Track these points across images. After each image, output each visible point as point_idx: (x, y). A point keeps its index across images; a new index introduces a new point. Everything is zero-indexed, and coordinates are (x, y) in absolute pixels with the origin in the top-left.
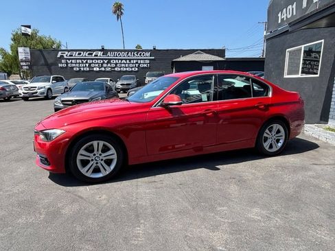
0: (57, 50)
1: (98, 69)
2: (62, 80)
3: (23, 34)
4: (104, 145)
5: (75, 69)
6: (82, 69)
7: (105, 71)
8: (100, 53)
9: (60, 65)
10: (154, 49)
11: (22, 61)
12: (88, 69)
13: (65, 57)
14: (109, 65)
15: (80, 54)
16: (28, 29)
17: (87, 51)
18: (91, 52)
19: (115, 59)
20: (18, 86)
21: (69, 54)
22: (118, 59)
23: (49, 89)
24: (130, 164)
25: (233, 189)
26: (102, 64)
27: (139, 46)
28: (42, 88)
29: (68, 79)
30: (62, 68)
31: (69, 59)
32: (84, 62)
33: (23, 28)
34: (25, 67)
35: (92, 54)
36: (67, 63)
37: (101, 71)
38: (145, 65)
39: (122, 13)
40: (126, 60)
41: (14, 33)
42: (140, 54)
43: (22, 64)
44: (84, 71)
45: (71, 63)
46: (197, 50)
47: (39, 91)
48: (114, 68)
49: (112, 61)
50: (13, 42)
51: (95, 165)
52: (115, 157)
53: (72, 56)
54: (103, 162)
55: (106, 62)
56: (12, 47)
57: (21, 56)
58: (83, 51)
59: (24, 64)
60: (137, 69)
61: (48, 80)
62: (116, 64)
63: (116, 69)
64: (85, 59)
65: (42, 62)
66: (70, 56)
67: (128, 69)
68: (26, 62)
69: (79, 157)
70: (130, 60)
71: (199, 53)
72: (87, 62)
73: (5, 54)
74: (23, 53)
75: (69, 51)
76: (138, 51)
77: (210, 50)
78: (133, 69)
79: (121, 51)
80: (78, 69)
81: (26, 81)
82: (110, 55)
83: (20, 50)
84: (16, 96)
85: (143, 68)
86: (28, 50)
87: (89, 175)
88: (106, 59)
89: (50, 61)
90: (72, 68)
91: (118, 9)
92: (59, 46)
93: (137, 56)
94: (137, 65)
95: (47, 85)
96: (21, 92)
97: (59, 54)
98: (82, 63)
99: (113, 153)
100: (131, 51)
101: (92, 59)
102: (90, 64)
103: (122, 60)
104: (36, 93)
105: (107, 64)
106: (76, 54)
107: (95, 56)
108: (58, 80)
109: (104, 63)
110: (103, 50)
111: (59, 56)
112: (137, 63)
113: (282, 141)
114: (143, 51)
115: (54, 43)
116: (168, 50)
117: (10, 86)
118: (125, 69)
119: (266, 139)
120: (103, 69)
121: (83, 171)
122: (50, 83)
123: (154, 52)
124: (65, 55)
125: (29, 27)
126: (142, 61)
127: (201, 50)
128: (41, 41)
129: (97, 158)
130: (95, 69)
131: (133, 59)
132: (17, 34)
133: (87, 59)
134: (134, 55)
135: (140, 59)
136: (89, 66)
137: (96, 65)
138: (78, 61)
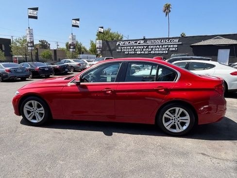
0: (118, 40)
1: (140, 52)
3: (100, 32)
5: (126, 53)
6: (130, 52)
7: (144, 54)
8: (142, 42)
9: (117, 50)
10: (183, 36)
11: (98, 48)
12: (133, 53)
13: (121, 45)
15: (129, 43)
19: (152, 45)
22: (154, 45)
26: (143, 49)
30: (118, 52)
31: (123, 46)
32: (132, 48)
33: (100, 29)
35: (137, 42)
36: (121, 49)
37: (142, 54)
38: (174, 49)
40: (159, 45)
42: (171, 41)
43: (97, 50)
44: (131, 54)
45: (124, 49)
48: (150, 51)
49: (149, 47)
53: (124, 44)
55: (145, 47)
57: (97, 46)
59: (99, 50)
60: (167, 52)
62: (152, 49)
63: (152, 52)
64: (132, 46)
65: (108, 49)
67: (160, 52)
70: (162, 45)
71: (218, 38)
72: (133, 48)
74: (99, 44)
76: (169, 39)
78: (164, 52)
82: (149, 43)
85: (172, 51)
86: (101, 41)
87: (30, 120)
88: (145, 46)
89: (112, 48)
90: (124, 52)
91: (167, 8)
92: (122, 38)
93: (168, 42)
94: (167, 49)
97: (118, 43)
98: (130, 48)
99: (42, 109)
101: (137, 46)
102: (135, 49)
103: (156, 45)
105: (146, 49)
106: (127, 43)
107: (139, 43)
109: (144, 48)
110: (145, 40)
111: (117, 45)
112: (167, 47)
114: (173, 38)
115: (119, 36)
116: (193, 37)
118: (158, 52)
120: (143, 52)
124: (121, 44)
126: (171, 46)
128: (111, 36)
130: (138, 52)
131: (165, 45)
133: (134, 46)
134: (166, 41)
135: (170, 45)
136: (134, 51)
137: (139, 50)
138: (128, 47)
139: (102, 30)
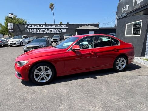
0: (25, 24)
1: (43, 33)
2: (27, 37)
3: (10, 17)
4: (46, 68)
5: (33, 33)
6: (36, 33)
7: (46, 34)
8: (44, 26)
9: (26, 31)
10: (68, 24)
11: (10, 29)
12: (39, 33)
13: (29, 27)
14: (48, 31)
15: (35, 26)
16: (12, 15)
17: (38, 25)
18: (40, 25)
20: (7, 40)
21: (30, 26)
22: (52, 28)
23: (22, 42)
24: (57, 76)
25: (103, 87)
26: (45, 30)
27: (61, 23)
28: (18, 41)
29: (30, 37)
30: (27, 32)
31: (30, 28)
32: (37, 29)
33: (10, 15)
34: (11, 32)
35: (40, 26)
36: (29, 30)
38: (64, 31)
39: (53, 8)
40: (55, 28)
41: (6, 17)
42: (62, 26)
43: (9, 30)
44: (37, 33)
45: (31, 30)
46: (87, 24)
47: (17, 42)
48: (50, 32)
49: (49, 29)
50: (5, 21)
51: (42, 77)
52: (51, 73)
54: (45, 75)
55: (47, 29)
56: (5, 23)
57: (9, 27)
58: (37, 25)
59: (10, 30)
60: (60, 33)
61: (21, 38)
62: (51, 30)
63: (51, 33)
64: (37, 28)
65: (18, 29)
66: (31, 27)
68: (11, 29)
69: (35, 73)
70: (57, 29)
71: (87, 26)
73: (2, 26)
74: (10, 26)
75: (30, 25)
76: (61, 25)
77: (92, 24)
78: (59, 32)
79: (53, 25)
80: (34, 33)
81: (11, 38)
82: (48, 27)
83: (9, 24)
84: (7, 45)
86: (12, 24)
87: (39, 81)
88: (47, 28)
89: (22, 29)
90: (32, 32)
91: (52, 6)
92: (26, 22)
93: (60, 27)
94: (60, 31)
95: (21, 40)
96: (9, 43)
97: (26, 26)
98: (36, 30)
99: (50, 71)
100: (58, 25)
101: (41, 28)
102: (40, 30)
103: (53, 28)
104: (16, 43)
105: (47, 30)
106: (33, 26)
108: (25, 37)
109: (46, 30)
110: (45, 24)
111: (26, 27)
112: (60, 30)
113: (124, 65)
114: (63, 25)
115: (24, 21)
116: (74, 24)
117: (4, 40)
118: (55, 33)
119: (118, 64)
120: (45, 33)
121: (37, 79)
122: (22, 39)
123: (68, 25)
124: (28, 27)
125: (13, 14)
127: (88, 24)
128: (18, 20)
129: (43, 73)
130: (42, 33)
131: (59, 28)
132: (7, 17)
133: (38, 28)
134: (59, 26)
135: (62, 28)
136: (39, 31)
137: (42, 31)
138: (34, 29)
139: (12, 16)
